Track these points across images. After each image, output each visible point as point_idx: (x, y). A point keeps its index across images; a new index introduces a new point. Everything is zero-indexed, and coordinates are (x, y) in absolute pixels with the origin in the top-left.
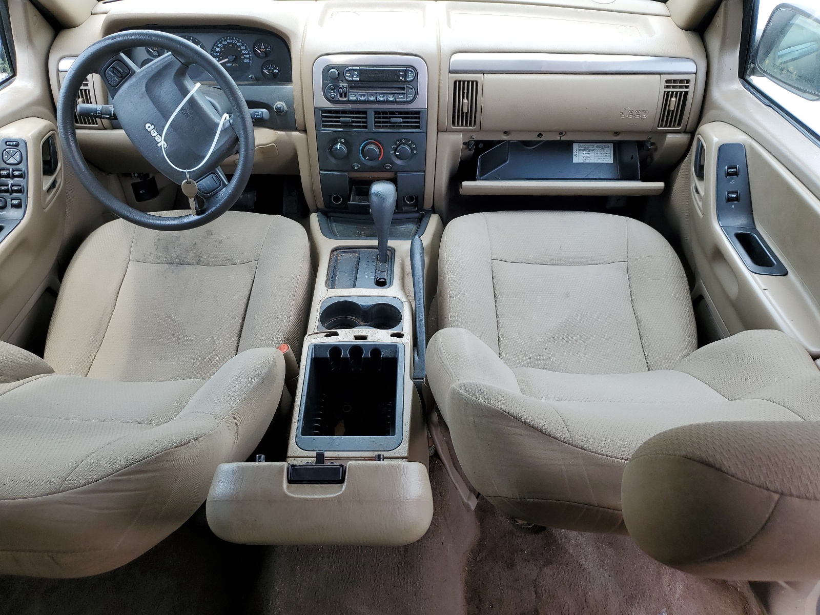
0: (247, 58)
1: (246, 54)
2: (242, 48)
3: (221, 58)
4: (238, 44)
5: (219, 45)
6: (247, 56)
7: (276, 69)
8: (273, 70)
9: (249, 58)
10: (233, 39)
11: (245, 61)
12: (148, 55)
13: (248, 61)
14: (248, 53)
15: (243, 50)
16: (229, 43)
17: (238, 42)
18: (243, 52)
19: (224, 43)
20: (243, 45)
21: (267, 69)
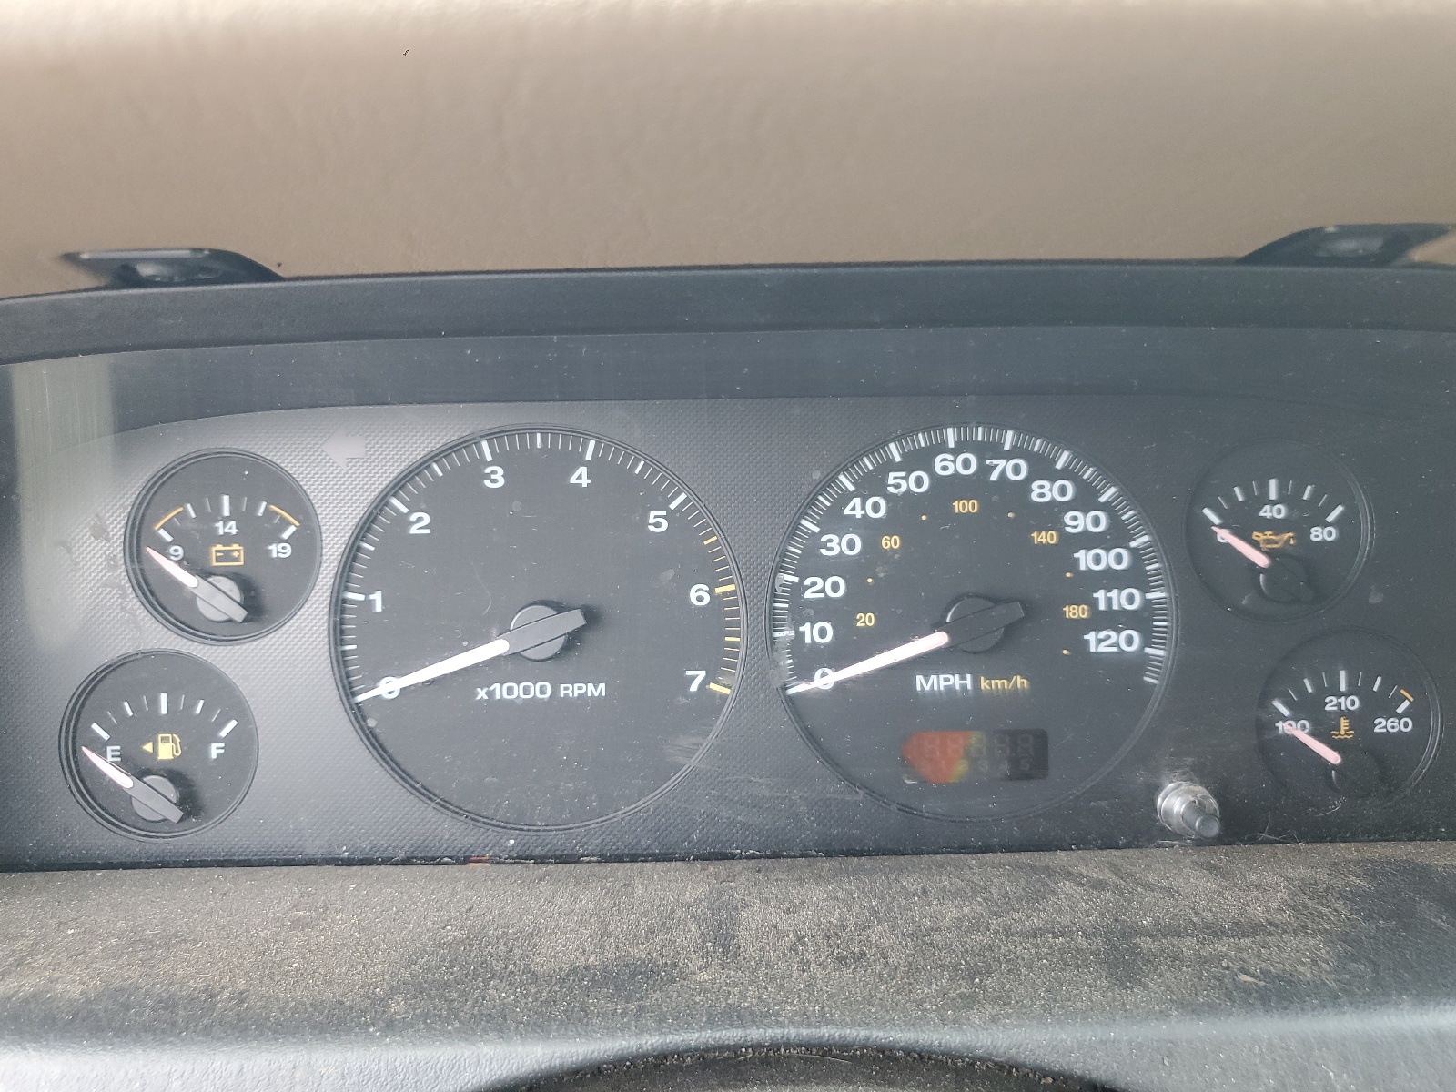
0: (1114, 620)
1: (1111, 579)
2: (1078, 522)
3: (866, 620)
4: (1044, 491)
5: (854, 509)
6: (1120, 599)
7: (1390, 713)
8: (1361, 721)
9: (1139, 620)
10: (989, 450)
11: (1102, 642)
12: (142, 615)
13: (1122, 641)
14: (1135, 577)
15: (1087, 540)
16: (948, 488)
17: (1043, 468)
18: (1085, 559)
19: (900, 483)
20: (1086, 500)
21: (1308, 708)
